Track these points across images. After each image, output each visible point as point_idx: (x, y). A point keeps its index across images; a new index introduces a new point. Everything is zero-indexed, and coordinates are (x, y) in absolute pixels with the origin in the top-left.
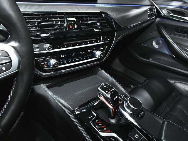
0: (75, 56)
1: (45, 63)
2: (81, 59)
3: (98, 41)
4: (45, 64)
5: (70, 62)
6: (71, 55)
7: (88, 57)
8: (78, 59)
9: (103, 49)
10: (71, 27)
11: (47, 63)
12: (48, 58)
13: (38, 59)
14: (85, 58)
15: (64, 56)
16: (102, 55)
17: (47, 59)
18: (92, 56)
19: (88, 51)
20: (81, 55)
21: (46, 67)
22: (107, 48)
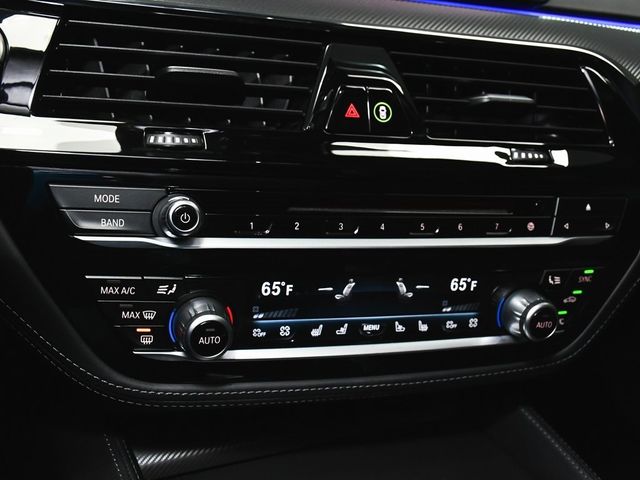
0: (354, 304)
1: (149, 315)
2: (400, 328)
3: (531, 226)
4: (143, 322)
5: (316, 333)
6: (332, 294)
7: (451, 325)
8: (376, 327)
9: (558, 280)
10: (352, 112)
11: (162, 318)
12: (170, 284)
13: (105, 283)
14: (423, 328)
15: (283, 289)
16: (548, 324)
17: (162, 290)
18: (473, 323)
19: (454, 285)
20: (397, 304)
21: (147, 341)
22: (587, 279)
